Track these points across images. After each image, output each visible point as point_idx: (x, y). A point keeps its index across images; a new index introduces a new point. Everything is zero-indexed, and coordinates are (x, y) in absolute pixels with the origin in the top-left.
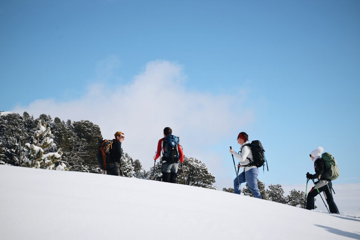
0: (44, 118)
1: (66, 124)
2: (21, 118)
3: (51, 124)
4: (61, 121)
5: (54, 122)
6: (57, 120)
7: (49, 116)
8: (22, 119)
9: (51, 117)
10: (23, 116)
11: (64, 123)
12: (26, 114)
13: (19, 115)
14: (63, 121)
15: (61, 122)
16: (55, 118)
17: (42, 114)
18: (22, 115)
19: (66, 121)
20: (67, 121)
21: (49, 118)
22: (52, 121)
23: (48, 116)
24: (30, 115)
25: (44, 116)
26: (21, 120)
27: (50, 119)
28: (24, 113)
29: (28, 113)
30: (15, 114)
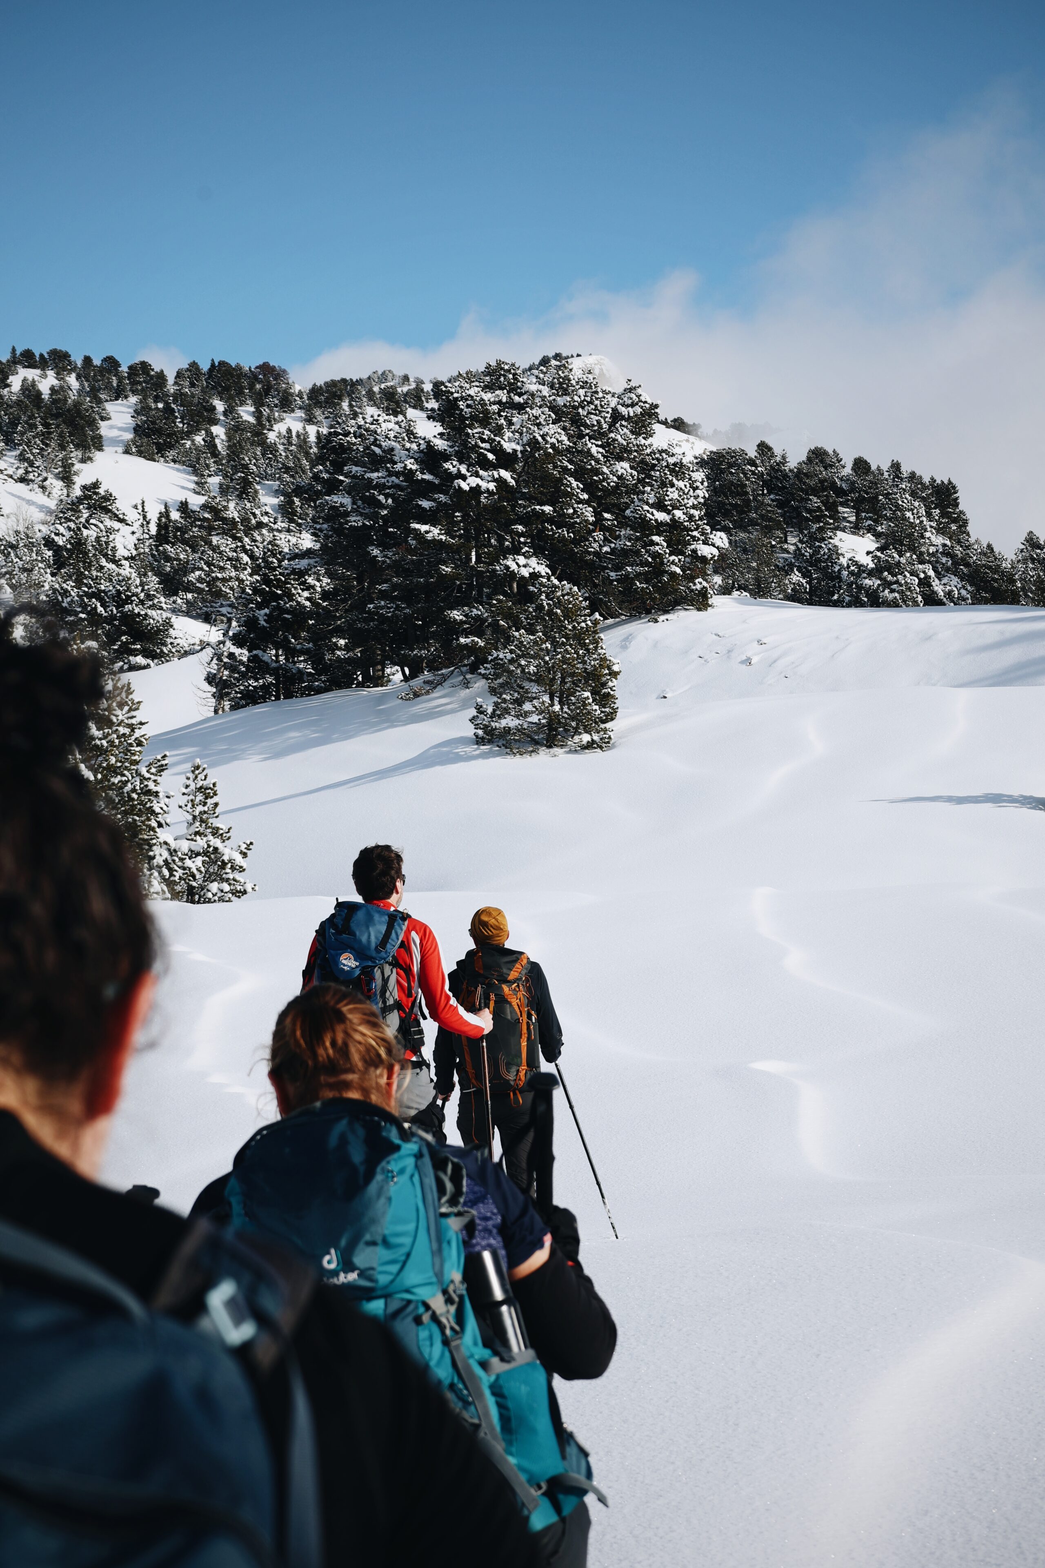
0: (822, 461)
1: (886, 475)
2: (752, 462)
3: (841, 479)
4: (874, 467)
5: (851, 472)
6: (861, 465)
7: (834, 451)
8: (756, 466)
9: (841, 456)
10: (756, 454)
11: (883, 474)
12: (764, 448)
13: (746, 454)
14: (879, 468)
15: (873, 473)
16: (855, 460)
17: (813, 448)
18: (752, 453)
19: (885, 466)
20: (890, 465)
21: (834, 460)
22: (844, 467)
23: (831, 452)
24: (778, 451)
25: (820, 455)
26: (753, 468)
27: (839, 461)
28: (758, 446)
29: (771, 444)
30: (734, 452)
